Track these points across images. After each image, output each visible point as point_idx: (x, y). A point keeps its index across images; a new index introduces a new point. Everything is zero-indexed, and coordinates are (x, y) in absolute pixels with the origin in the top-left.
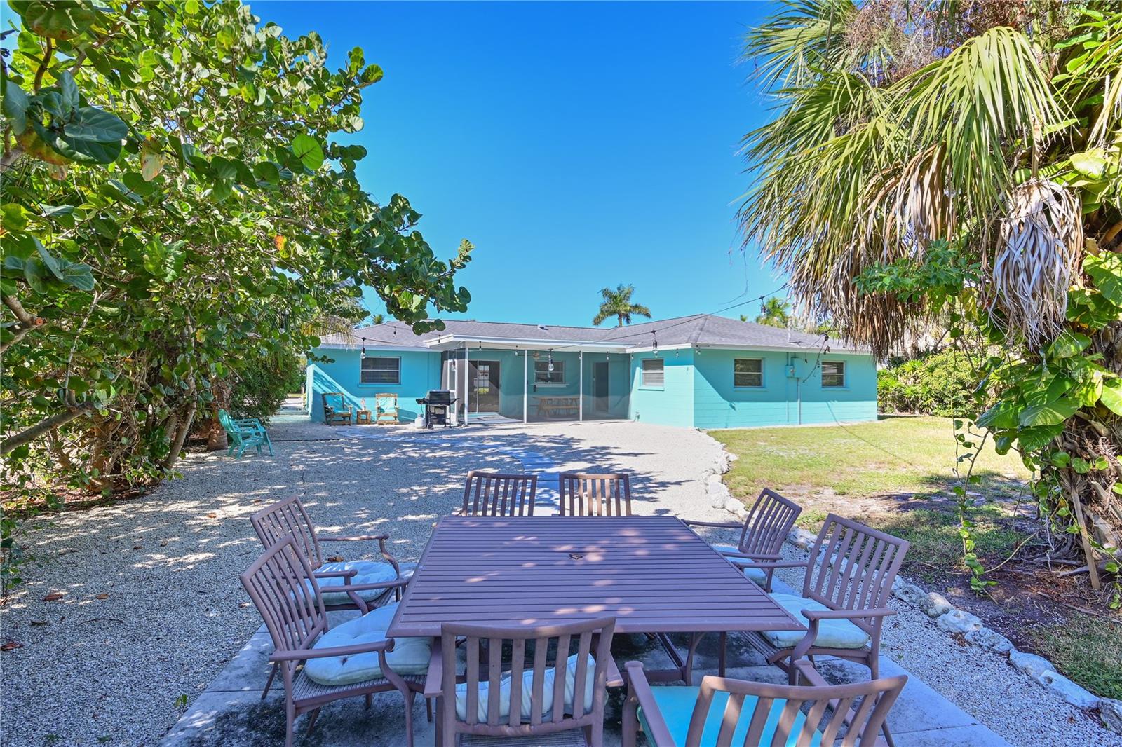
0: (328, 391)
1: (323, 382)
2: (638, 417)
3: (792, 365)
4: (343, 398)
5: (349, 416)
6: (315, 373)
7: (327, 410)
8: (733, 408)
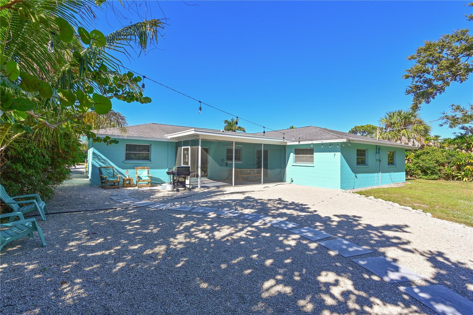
0: (103, 165)
1: (99, 160)
2: (292, 181)
3: (379, 153)
4: (113, 170)
5: (119, 182)
6: (94, 154)
7: (102, 178)
8: (356, 177)
